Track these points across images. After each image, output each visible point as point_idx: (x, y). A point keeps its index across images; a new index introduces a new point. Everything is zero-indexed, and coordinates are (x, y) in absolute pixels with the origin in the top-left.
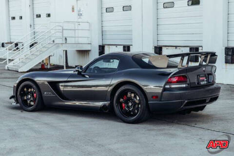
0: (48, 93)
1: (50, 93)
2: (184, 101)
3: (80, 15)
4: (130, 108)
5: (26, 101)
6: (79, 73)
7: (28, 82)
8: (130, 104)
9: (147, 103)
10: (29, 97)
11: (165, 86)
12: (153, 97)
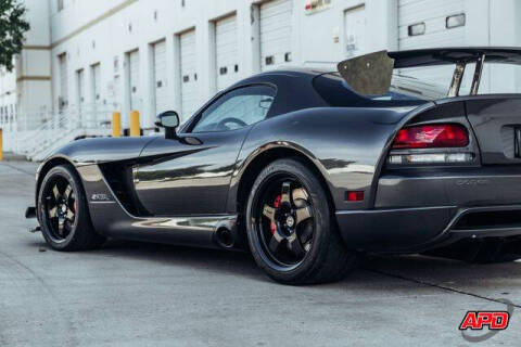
0: (99, 198)
1: (103, 196)
2: (456, 210)
3: (351, 48)
4: (289, 235)
5: (56, 220)
6: (171, 133)
7: (59, 169)
8: (290, 222)
9: (333, 216)
10: (64, 209)
11: (387, 155)
12: (348, 194)
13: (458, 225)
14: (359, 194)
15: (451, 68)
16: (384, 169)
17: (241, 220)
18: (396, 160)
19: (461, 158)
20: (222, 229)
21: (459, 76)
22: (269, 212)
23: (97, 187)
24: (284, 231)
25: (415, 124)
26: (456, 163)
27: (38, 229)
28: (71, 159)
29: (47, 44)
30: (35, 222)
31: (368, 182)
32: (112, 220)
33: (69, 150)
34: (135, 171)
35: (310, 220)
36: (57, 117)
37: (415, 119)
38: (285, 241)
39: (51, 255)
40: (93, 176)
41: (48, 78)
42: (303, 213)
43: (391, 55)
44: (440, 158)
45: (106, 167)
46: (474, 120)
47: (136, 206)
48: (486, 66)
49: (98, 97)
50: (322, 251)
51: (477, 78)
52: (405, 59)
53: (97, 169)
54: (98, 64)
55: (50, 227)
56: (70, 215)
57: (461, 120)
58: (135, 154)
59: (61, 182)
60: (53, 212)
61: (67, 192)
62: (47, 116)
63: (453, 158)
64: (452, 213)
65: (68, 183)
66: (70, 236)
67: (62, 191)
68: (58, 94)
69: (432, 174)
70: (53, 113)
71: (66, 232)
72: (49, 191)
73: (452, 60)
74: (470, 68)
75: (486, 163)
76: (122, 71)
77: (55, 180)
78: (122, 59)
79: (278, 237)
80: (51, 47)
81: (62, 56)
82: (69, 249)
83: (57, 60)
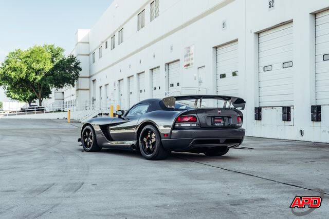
0: (100, 136)
3: (200, 82)
5: (87, 142)
6: (120, 116)
7: (88, 127)
8: (150, 142)
9: (161, 141)
10: (89, 139)
11: (174, 124)
12: (164, 134)
13: (192, 144)
14: (167, 135)
15: (194, 100)
16: (174, 128)
17: (138, 142)
18: (177, 125)
19: (195, 125)
20: (133, 144)
21: (196, 102)
22: (145, 139)
23: (99, 132)
24: (149, 145)
25: (182, 116)
26: (194, 127)
27: (81, 145)
28: (91, 124)
29: (88, 76)
30: (81, 143)
31: (169, 132)
32: (103, 143)
33: (91, 121)
34: (110, 128)
35: (155, 142)
36: (92, 105)
37: (182, 115)
38: (149, 148)
39: (85, 153)
40: (98, 129)
41: (88, 90)
42: (153, 140)
43: (175, 97)
44: (189, 125)
45: (101, 126)
46: (199, 115)
47: (110, 138)
48: (203, 100)
49: (107, 98)
50: (158, 151)
51: (201, 102)
52: (178, 98)
53: (99, 127)
54: (108, 84)
55: (85, 144)
56: (91, 141)
57: (195, 115)
58: (109, 122)
59: (88, 131)
60: (86, 140)
61: (90, 134)
62: (88, 105)
63: (193, 125)
64: (192, 140)
65: (90, 131)
66: (91, 147)
67: (89, 133)
68: (92, 96)
69: (187, 129)
70: (90, 104)
71: (90, 146)
72: (85, 133)
73: (195, 98)
74: (199, 100)
75: (202, 126)
76: (117, 87)
77: (87, 130)
78: (117, 83)
79: (147, 147)
80: (90, 77)
81: (94, 81)
82: (90, 151)
83: (92, 82)
